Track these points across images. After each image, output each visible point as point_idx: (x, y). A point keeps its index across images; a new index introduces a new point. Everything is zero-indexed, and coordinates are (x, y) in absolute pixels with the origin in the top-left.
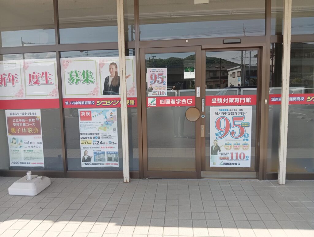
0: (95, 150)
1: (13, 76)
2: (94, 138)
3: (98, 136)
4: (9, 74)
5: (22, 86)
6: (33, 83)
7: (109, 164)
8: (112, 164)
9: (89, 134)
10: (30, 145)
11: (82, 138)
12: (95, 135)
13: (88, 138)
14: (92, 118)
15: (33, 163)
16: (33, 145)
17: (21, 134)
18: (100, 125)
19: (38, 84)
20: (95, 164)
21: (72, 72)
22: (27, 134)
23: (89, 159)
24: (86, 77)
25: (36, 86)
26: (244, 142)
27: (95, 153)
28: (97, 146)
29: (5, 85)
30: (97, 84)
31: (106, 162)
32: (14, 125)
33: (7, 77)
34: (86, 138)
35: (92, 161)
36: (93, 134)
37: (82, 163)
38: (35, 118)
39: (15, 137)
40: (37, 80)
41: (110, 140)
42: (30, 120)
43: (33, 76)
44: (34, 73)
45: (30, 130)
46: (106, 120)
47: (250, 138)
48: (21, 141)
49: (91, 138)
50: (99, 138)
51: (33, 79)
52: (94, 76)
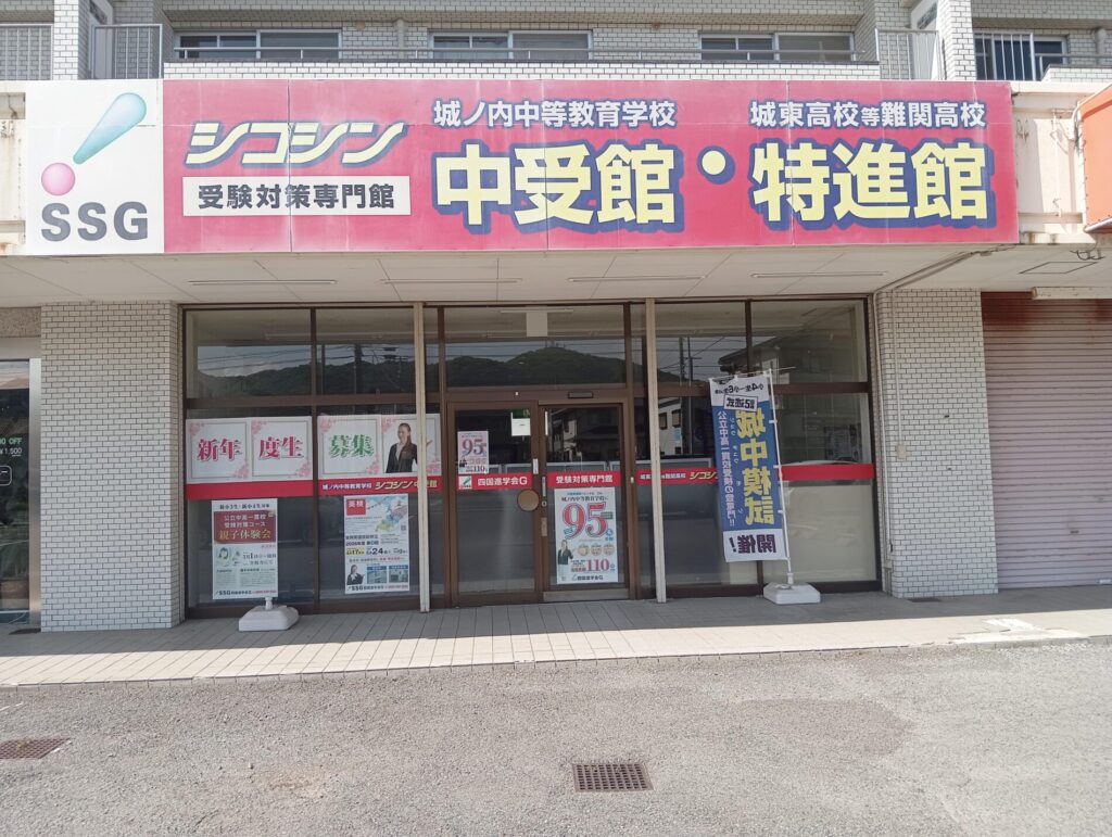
0: (370, 564)
1: (230, 444)
2: (368, 543)
3: (374, 540)
4: (224, 441)
5: (246, 460)
6: (266, 454)
7: (392, 587)
8: (398, 587)
9: (360, 537)
10: (254, 560)
11: (349, 544)
12: (370, 540)
13: (359, 543)
14: (367, 511)
15: (258, 592)
16: (258, 560)
17: (238, 540)
18: (379, 521)
19: (276, 456)
20: (369, 588)
21: (335, 437)
22: (250, 540)
23: (359, 579)
24: (359, 444)
25: (272, 460)
26: (606, 543)
27: (368, 568)
28: (373, 556)
29: (215, 458)
30: (377, 456)
31: (388, 584)
32: (227, 525)
33: (219, 445)
34: (356, 544)
35: (364, 583)
36: (368, 537)
37: (347, 587)
38: (266, 512)
39: (226, 546)
40: (275, 451)
41: (396, 546)
42: (257, 516)
43: (268, 444)
44: (270, 439)
45: (255, 534)
46: (389, 513)
47: (614, 535)
48: (238, 554)
49: (363, 543)
50: (376, 543)
51: (268, 448)
52: (373, 444)
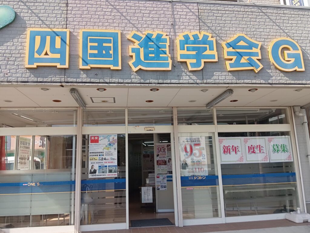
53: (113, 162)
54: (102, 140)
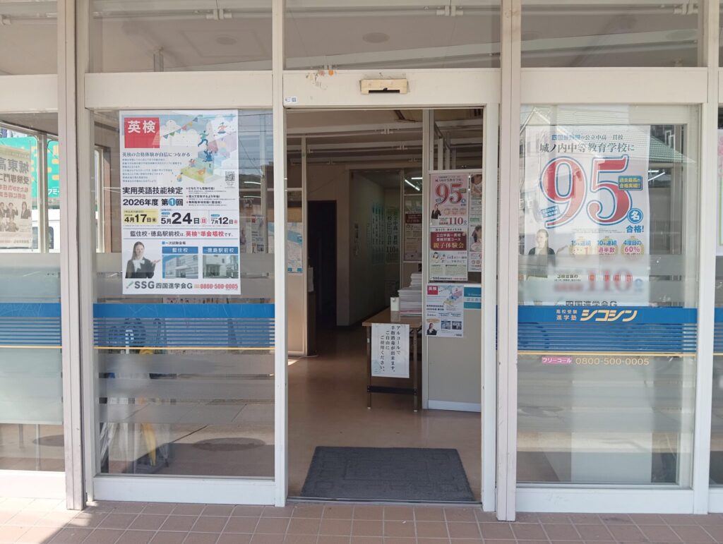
53: (221, 234)
54: (172, 134)
